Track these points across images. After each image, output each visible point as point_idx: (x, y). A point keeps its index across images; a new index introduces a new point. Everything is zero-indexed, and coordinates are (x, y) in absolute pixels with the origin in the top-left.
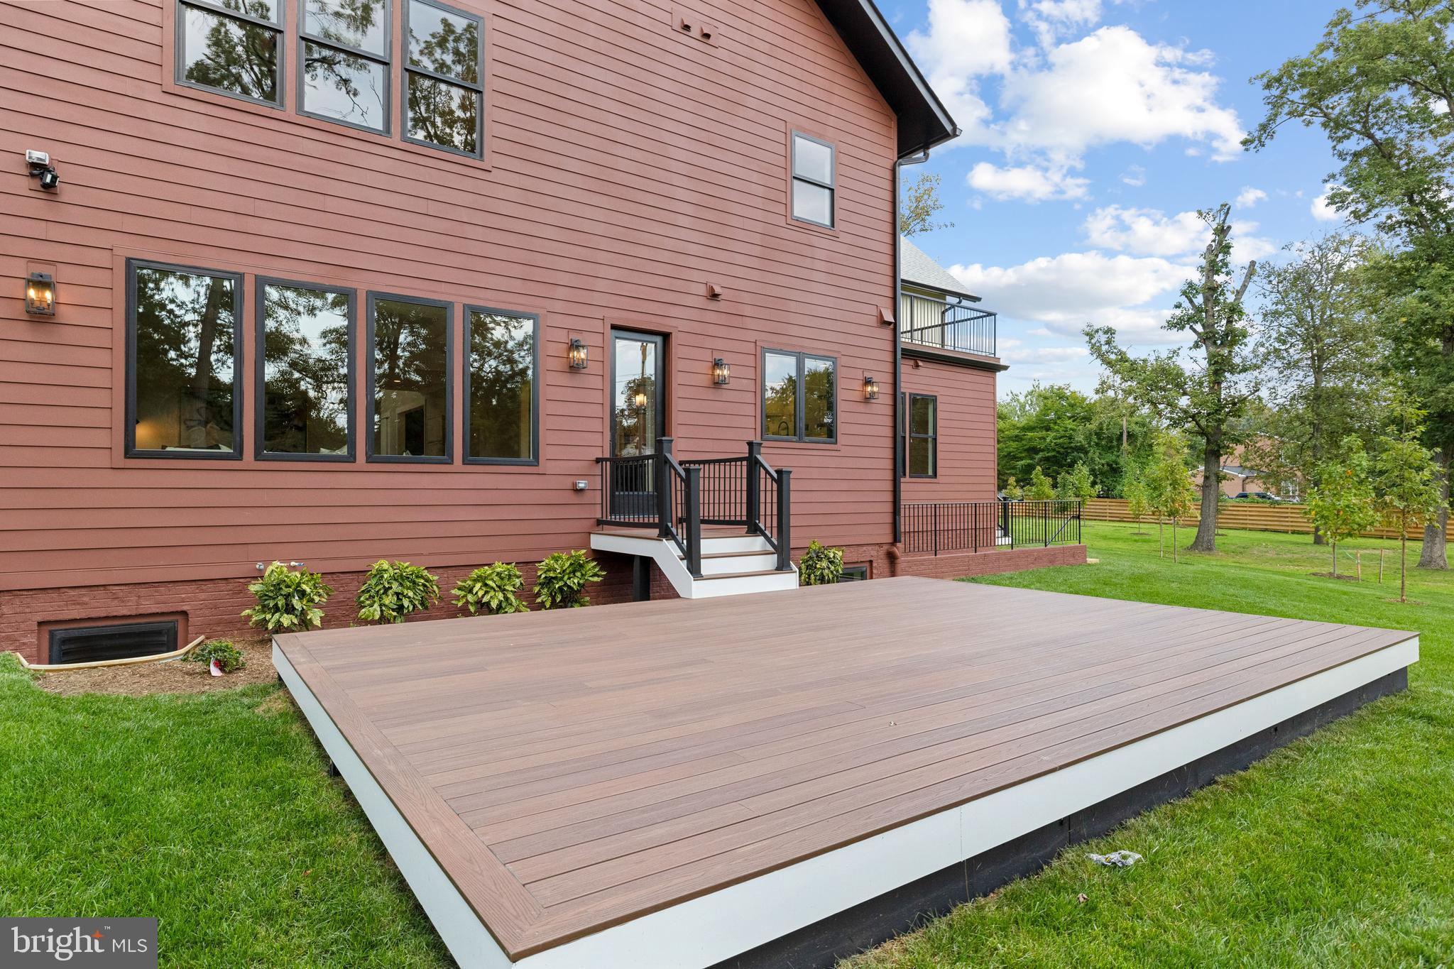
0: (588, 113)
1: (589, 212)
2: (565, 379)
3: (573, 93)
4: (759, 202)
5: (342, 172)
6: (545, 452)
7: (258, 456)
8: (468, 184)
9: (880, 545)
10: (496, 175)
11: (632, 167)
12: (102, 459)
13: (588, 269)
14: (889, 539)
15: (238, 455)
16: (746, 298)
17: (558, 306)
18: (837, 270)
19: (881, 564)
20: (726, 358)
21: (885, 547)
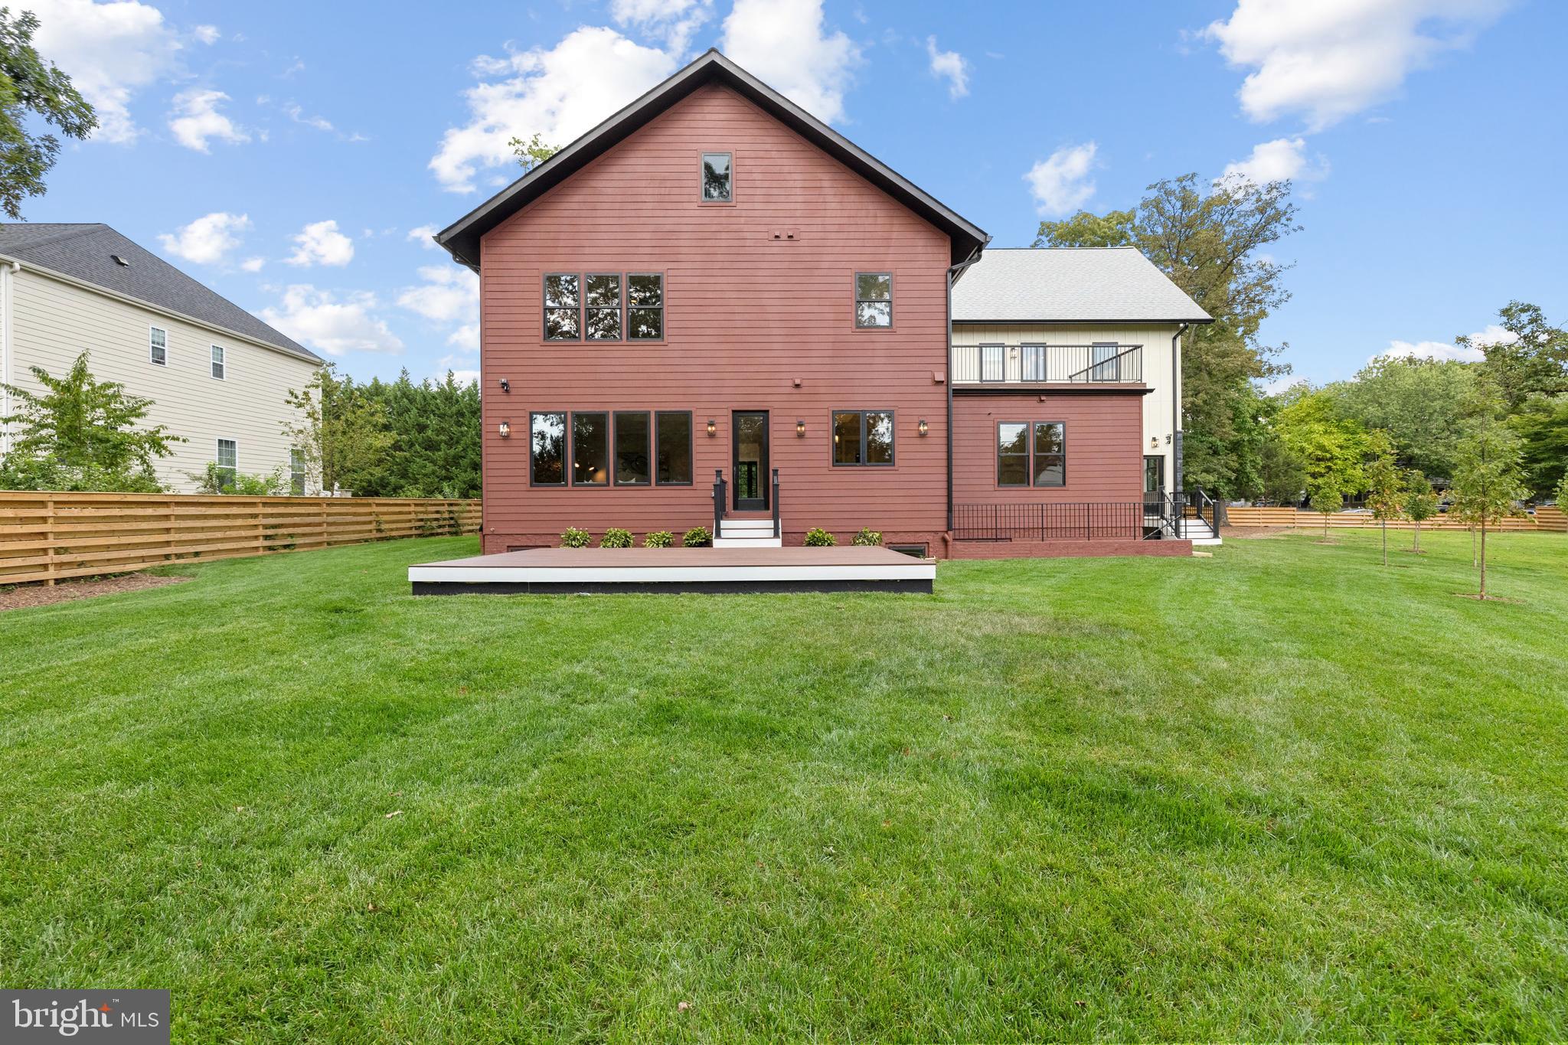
0: (719, 302)
1: (719, 354)
2: (707, 441)
3: (710, 295)
4: (831, 324)
5: (604, 361)
6: (696, 479)
7: (573, 485)
8: (657, 354)
9: (936, 532)
10: (671, 346)
11: (745, 324)
12: (523, 487)
13: (720, 383)
14: (944, 528)
15: (567, 485)
16: (822, 383)
17: (702, 405)
18: (893, 353)
19: (936, 544)
20: (806, 420)
21: (940, 535)
